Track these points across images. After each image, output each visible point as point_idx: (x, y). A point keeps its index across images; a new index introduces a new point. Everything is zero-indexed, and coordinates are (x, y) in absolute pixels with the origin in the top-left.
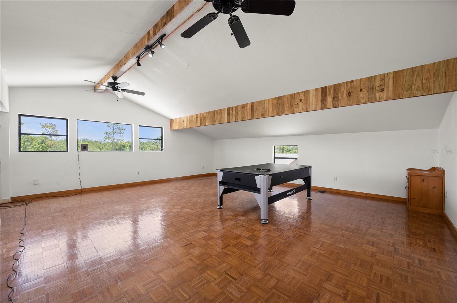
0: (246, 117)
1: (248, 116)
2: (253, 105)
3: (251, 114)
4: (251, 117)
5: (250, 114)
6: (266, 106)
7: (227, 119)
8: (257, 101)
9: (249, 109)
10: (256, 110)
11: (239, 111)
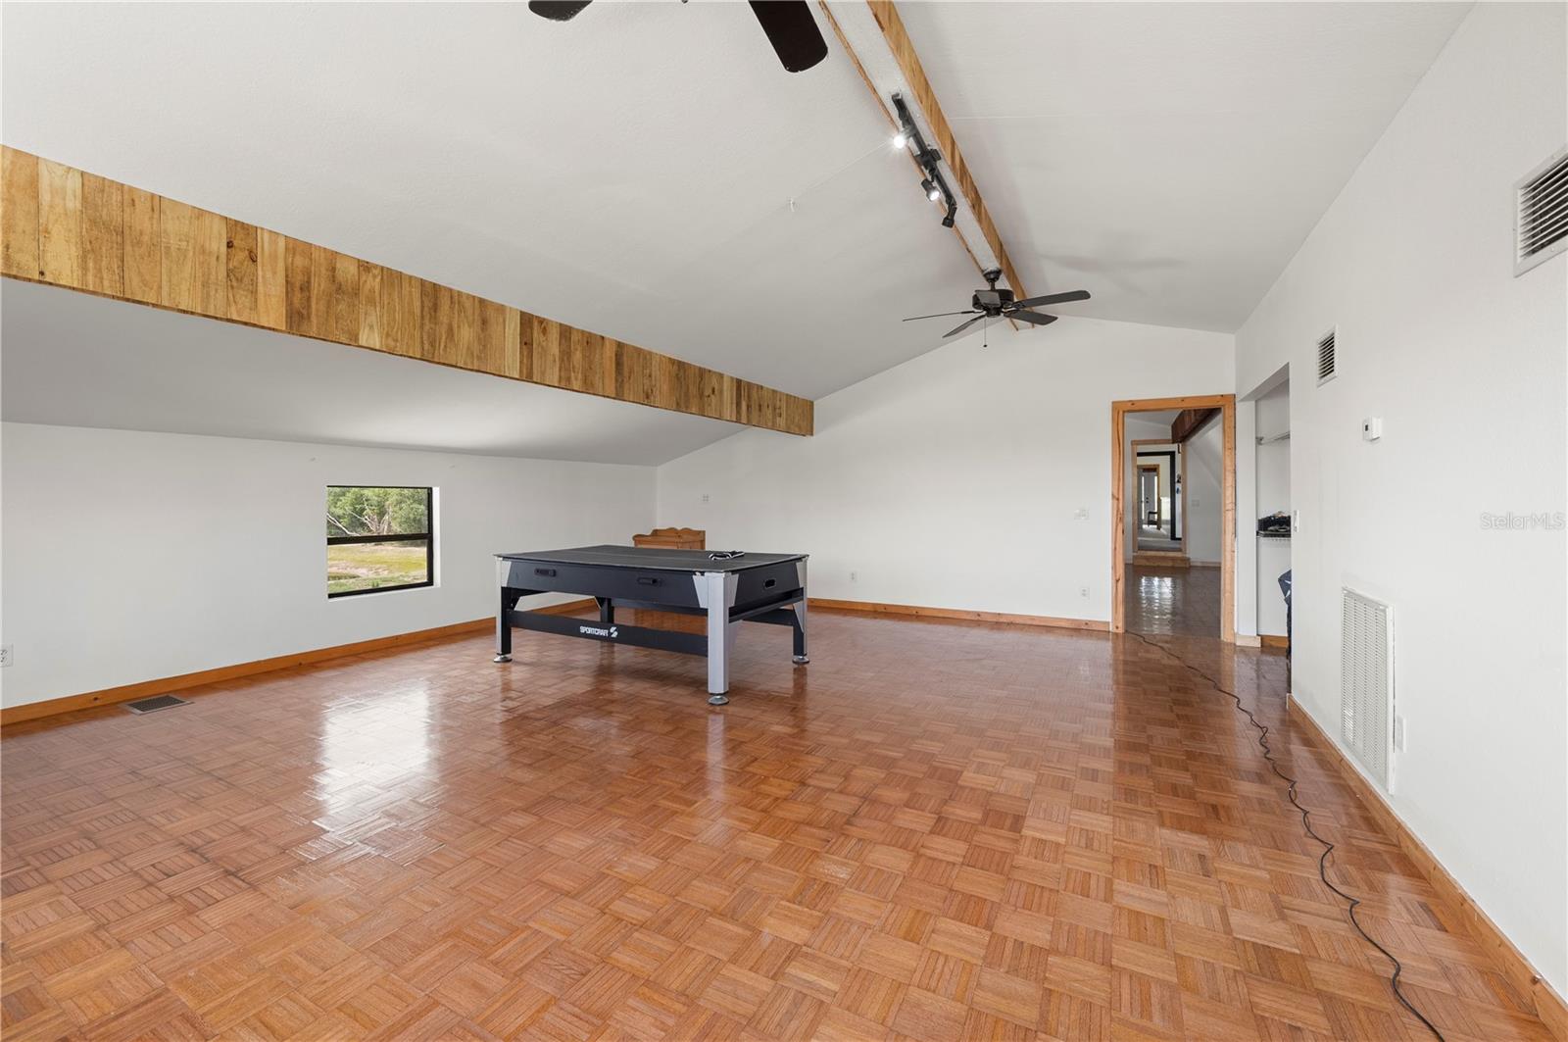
0: (601, 384)
1: (607, 381)
2: (622, 354)
3: (617, 381)
4: (616, 388)
5: (614, 381)
6: (653, 374)
7: (521, 362)
8: (634, 347)
9: (611, 361)
10: (630, 373)
11: (576, 350)
